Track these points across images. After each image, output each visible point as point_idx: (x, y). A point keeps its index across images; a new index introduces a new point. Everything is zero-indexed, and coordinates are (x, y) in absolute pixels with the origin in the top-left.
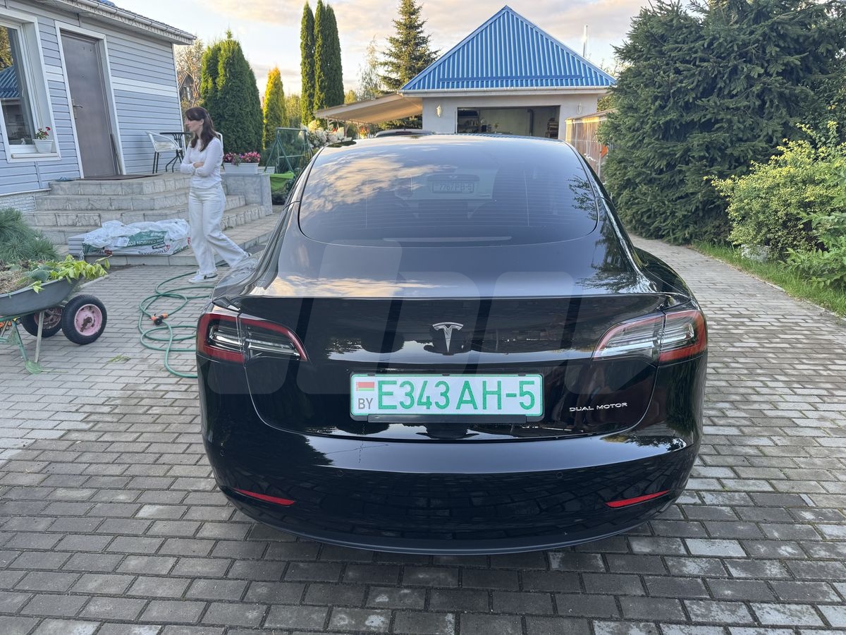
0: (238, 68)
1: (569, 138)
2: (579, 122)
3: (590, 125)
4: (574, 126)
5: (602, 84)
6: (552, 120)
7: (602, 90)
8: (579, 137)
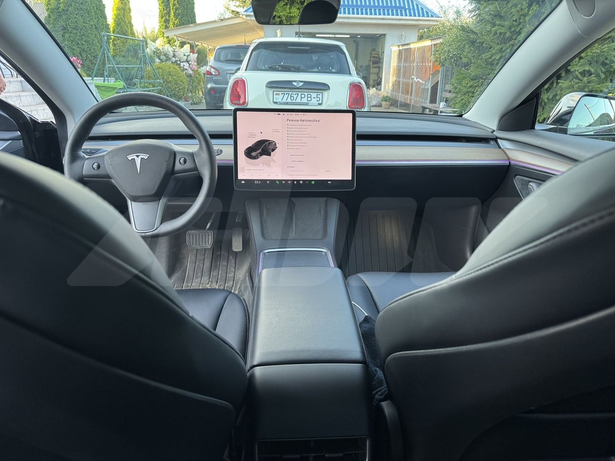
1: (394, 63)
2: (406, 47)
3: (419, 49)
4: (400, 51)
5: (423, 16)
6: (374, 50)
7: (423, 21)
8: (406, 61)
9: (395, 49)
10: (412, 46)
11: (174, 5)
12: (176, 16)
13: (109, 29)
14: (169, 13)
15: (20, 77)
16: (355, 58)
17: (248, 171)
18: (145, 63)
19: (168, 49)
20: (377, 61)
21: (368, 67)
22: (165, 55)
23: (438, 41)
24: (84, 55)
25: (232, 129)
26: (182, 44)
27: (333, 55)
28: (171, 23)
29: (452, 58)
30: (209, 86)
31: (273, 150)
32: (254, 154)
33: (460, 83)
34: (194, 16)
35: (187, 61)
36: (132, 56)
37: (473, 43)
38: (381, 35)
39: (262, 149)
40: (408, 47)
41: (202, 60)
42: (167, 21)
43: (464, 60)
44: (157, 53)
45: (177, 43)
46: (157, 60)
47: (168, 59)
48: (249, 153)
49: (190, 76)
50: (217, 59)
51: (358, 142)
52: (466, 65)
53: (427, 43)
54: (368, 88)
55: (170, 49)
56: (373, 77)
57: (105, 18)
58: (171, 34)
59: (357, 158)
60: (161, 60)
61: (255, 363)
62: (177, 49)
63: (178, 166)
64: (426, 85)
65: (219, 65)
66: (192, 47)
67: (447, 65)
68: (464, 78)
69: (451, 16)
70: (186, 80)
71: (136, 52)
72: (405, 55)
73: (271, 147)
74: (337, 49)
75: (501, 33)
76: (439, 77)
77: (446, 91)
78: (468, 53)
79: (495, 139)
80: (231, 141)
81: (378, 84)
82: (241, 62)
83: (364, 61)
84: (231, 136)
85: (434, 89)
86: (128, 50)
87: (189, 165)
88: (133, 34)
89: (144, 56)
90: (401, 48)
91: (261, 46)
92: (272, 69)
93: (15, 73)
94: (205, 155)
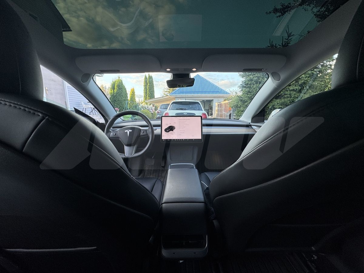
0: (121, 87)
1: (217, 108)
2: (220, 103)
3: (224, 103)
4: (218, 105)
5: (225, 94)
6: (210, 105)
7: (225, 95)
8: (220, 107)
9: (217, 104)
10: (222, 103)
11: (148, 93)
12: (149, 96)
13: (128, 100)
14: (147, 96)
15: (100, 115)
16: (204, 107)
17: (166, 136)
18: (138, 110)
19: (146, 106)
20: (211, 108)
21: (208, 110)
22: (145, 108)
23: (230, 101)
24: (120, 108)
25: (160, 124)
26: (150, 104)
27: (197, 105)
28: (147, 98)
29: (235, 106)
30: (158, 116)
31: (174, 129)
32: (167, 130)
33: (238, 113)
34: (154, 96)
35: (152, 109)
36: (135, 108)
37: (242, 100)
38: (212, 100)
39: (171, 129)
40: (221, 103)
41: (156, 109)
42: (146, 98)
43: (239, 106)
44: (142, 107)
45: (149, 104)
46: (142, 109)
47: (146, 109)
48: (166, 130)
49: (152, 114)
50: (161, 108)
51: (203, 127)
52: (240, 107)
53: (227, 102)
54: (209, 116)
55: (147, 106)
56: (210, 113)
57: (127, 97)
58: (147, 102)
59: (203, 132)
60: (144, 109)
61: (163, 203)
62: (149, 106)
63: (141, 134)
64: (227, 114)
65: (161, 110)
66: (153, 105)
67: (234, 108)
68: (239, 111)
69: (234, 94)
70: (151, 115)
71: (136, 107)
72: (220, 105)
73: (174, 128)
74: (197, 103)
75: (250, 97)
76: (231, 112)
77: (234, 116)
78: (240, 103)
79: (251, 126)
80: (160, 127)
81: (212, 114)
82: (167, 108)
83: (207, 108)
84: (160, 126)
85: (230, 115)
86: (134, 106)
87: (145, 133)
88: (135, 102)
89: (138, 108)
90: (218, 103)
91: (174, 103)
92: (177, 109)
93: (99, 113)
94: (150, 130)
